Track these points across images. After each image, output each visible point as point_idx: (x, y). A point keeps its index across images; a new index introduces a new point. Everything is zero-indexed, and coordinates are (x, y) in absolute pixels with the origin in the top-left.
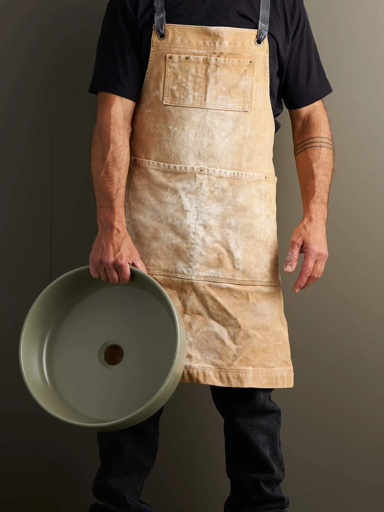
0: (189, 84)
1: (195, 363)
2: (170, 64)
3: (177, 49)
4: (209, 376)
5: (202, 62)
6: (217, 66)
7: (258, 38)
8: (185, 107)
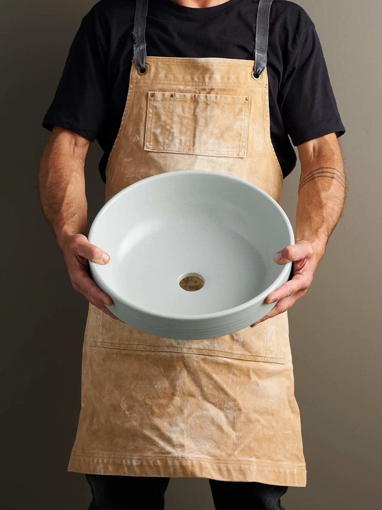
0: (174, 126)
1: (188, 454)
2: (152, 103)
3: (160, 85)
4: (207, 468)
5: (189, 100)
6: (207, 104)
8: (170, 153)
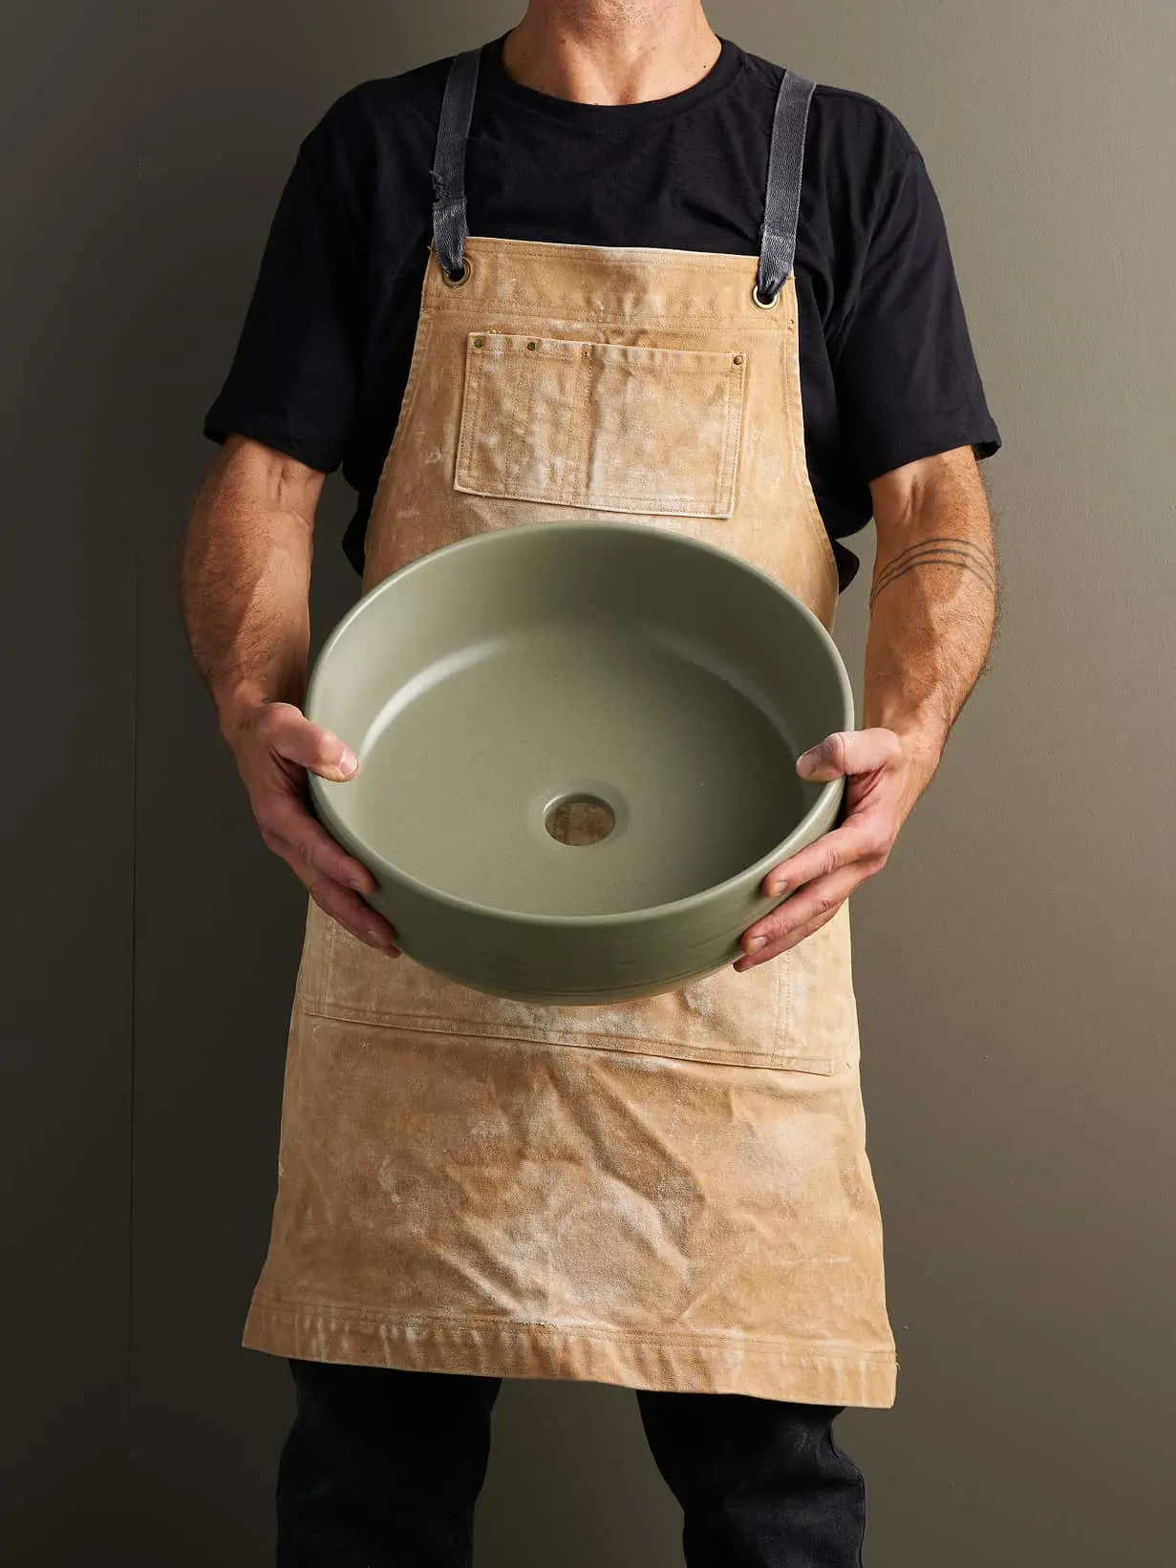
1: (556, 1315)
2: (479, 364)
3: (502, 315)
4: (603, 1355)
5: (579, 360)
6: (627, 374)
7: (761, 283)
8: (523, 501)
